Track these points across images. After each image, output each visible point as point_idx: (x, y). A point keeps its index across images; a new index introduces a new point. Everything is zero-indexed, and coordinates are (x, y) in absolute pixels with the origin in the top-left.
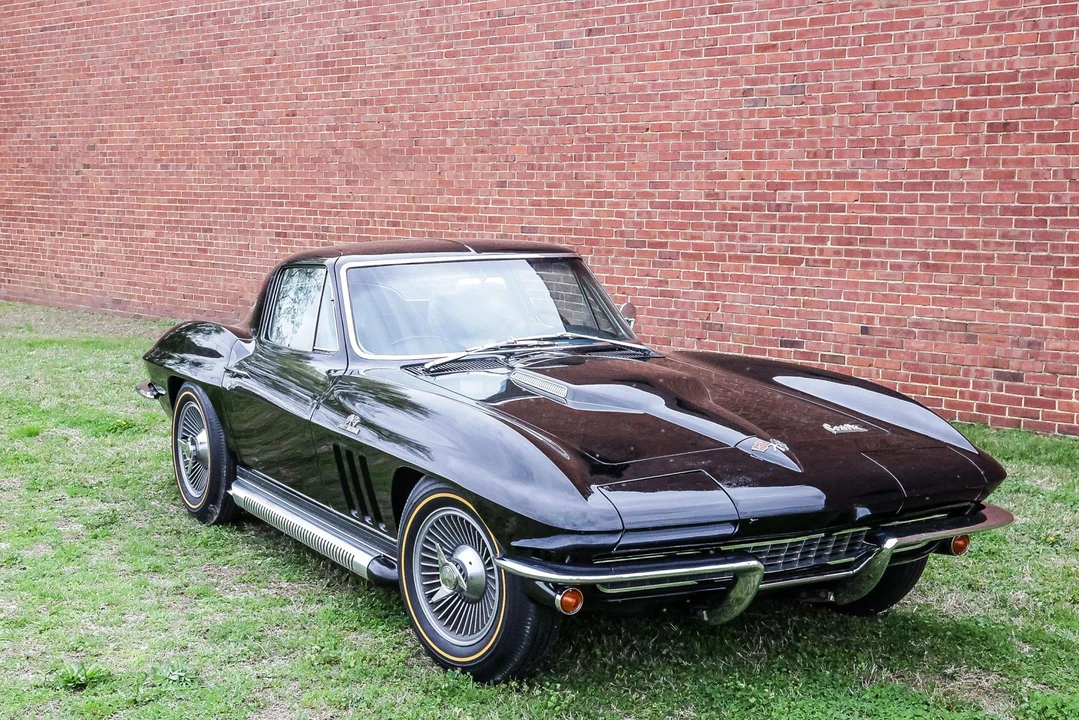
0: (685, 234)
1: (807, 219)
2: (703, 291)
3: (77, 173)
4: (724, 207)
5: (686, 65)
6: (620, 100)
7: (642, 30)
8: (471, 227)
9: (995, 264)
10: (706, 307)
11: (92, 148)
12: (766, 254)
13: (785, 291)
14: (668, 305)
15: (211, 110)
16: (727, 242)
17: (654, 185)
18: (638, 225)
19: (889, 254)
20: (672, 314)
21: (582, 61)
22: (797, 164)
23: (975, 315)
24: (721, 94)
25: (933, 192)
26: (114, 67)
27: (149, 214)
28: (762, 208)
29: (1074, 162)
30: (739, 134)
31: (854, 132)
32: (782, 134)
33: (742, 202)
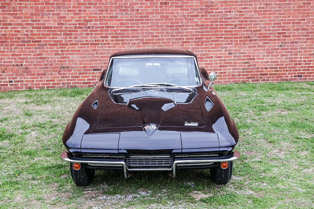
0: (50, 37)
1: (100, 31)
2: (59, 56)
4: (66, 28)
9: (165, 41)
10: (61, 61)
12: (85, 42)
13: (94, 53)
14: (44, 62)
16: (68, 39)
17: (33, 21)
18: (27, 35)
19: (131, 40)
20: (45, 65)
22: (95, 14)
25: (144, 21)
28: (82, 28)
29: (185, 13)
30: (70, 4)
31: (116, 4)
32: (89, 4)
33: (74, 26)
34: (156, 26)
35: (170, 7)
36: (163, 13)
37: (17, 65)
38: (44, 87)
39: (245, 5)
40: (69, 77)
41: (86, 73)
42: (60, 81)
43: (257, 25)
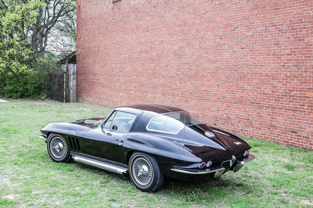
0: (266, 101)
2: (270, 117)
3: (117, 77)
4: (277, 95)
5: (267, 58)
6: (249, 66)
7: (255, 48)
8: (210, 95)
10: (271, 121)
11: (121, 71)
12: (288, 108)
13: (293, 118)
14: (261, 119)
15: (148, 64)
16: (277, 104)
17: (258, 88)
18: (253, 98)
20: (262, 122)
21: (240, 56)
22: (297, 85)
24: (276, 66)
26: (127, 53)
27: (133, 88)
30: (281, 76)
32: (293, 77)
33: (281, 94)
37: (246, 119)
38: (259, 138)
40: (274, 134)
41: (287, 134)
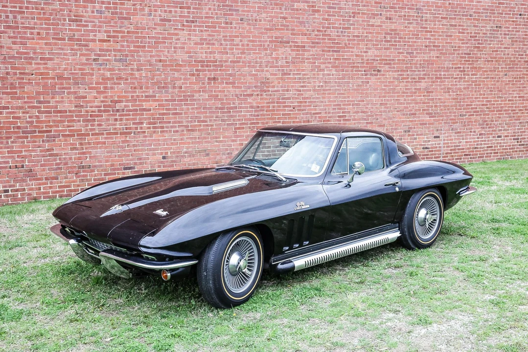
0: (64, 125)
1: (133, 115)
2: (77, 151)
4: (87, 111)
6: (10, 58)
9: (214, 127)
10: (79, 158)
12: (113, 131)
13: (124, 146)
14: (55, 160)
16: (90, 127)
17: (40, 102)
19: (172, 127)
20: (57, 164)
22: (126, 92)
23: (208, 146)
24: (80, 60)
25: (189, 102)
28: (109, 111)
29: (238, 91)
30: (93, 78)
31: (153, 79)
32: (117, 79)
33: (97, 109)
34: (204, 109)
35: (219, 83)
36: (212, 91)
37: (16, 166)
38: (55, 197)
39: (304, 82)
40: (90, 180)
41: (115, 174)
42: (78, 186)
43: (316, 106)
